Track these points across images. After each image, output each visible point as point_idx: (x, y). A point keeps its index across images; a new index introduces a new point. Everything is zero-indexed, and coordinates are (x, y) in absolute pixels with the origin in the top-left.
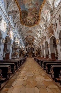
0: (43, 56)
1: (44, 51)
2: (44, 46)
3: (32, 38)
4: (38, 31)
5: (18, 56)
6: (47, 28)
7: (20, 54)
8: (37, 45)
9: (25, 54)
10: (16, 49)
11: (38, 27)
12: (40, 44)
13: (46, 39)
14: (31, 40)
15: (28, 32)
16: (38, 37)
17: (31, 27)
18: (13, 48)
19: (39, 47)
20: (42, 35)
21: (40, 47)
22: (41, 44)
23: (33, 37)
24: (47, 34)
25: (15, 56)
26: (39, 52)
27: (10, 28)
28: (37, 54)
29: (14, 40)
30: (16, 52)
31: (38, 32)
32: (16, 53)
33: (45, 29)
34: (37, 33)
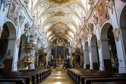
0: (88, 66)
1: (90, 54)
2: (89, 45)
3: (64, 27)
4: (76, 13)
5: (34, 65)
6: (95, 7)
7: (37, 61)
8: (76, 43)
9: (49, 62)
10: (28, 50)
11: (76, 5)
12: (80, 40)
13: (93, 29)
14: (62, 31)
15: (56, 15)
16: (76, 27)
17: (63, 5)
18: (23, 48)
19: (79, 47)
20: (86, 21)
21: (82, 46)
22: (83, 41)
23: (66, 25)
24: (94, 19)
25: (26, 66)
26: (79, 56)
27: (16, 5)
28: (75, 61)
29: (25, 30)
30: (28, 57)
31: (76, 15)
32: (28, 60)
33: (92, 9)
34: (73, 18)
